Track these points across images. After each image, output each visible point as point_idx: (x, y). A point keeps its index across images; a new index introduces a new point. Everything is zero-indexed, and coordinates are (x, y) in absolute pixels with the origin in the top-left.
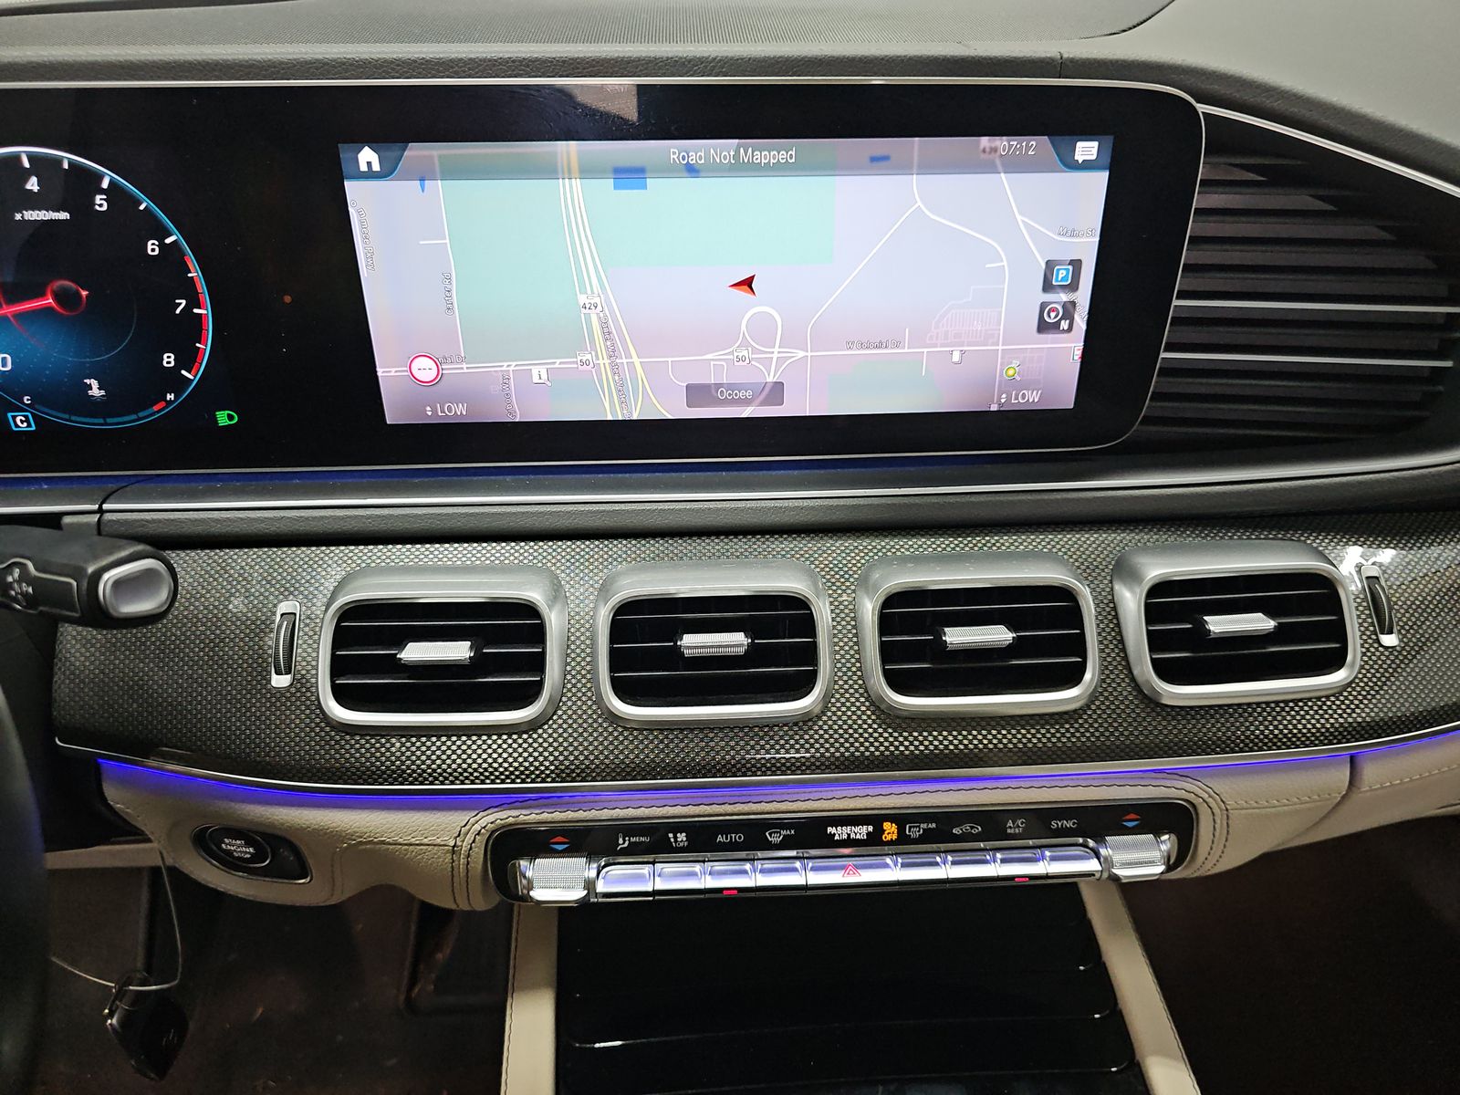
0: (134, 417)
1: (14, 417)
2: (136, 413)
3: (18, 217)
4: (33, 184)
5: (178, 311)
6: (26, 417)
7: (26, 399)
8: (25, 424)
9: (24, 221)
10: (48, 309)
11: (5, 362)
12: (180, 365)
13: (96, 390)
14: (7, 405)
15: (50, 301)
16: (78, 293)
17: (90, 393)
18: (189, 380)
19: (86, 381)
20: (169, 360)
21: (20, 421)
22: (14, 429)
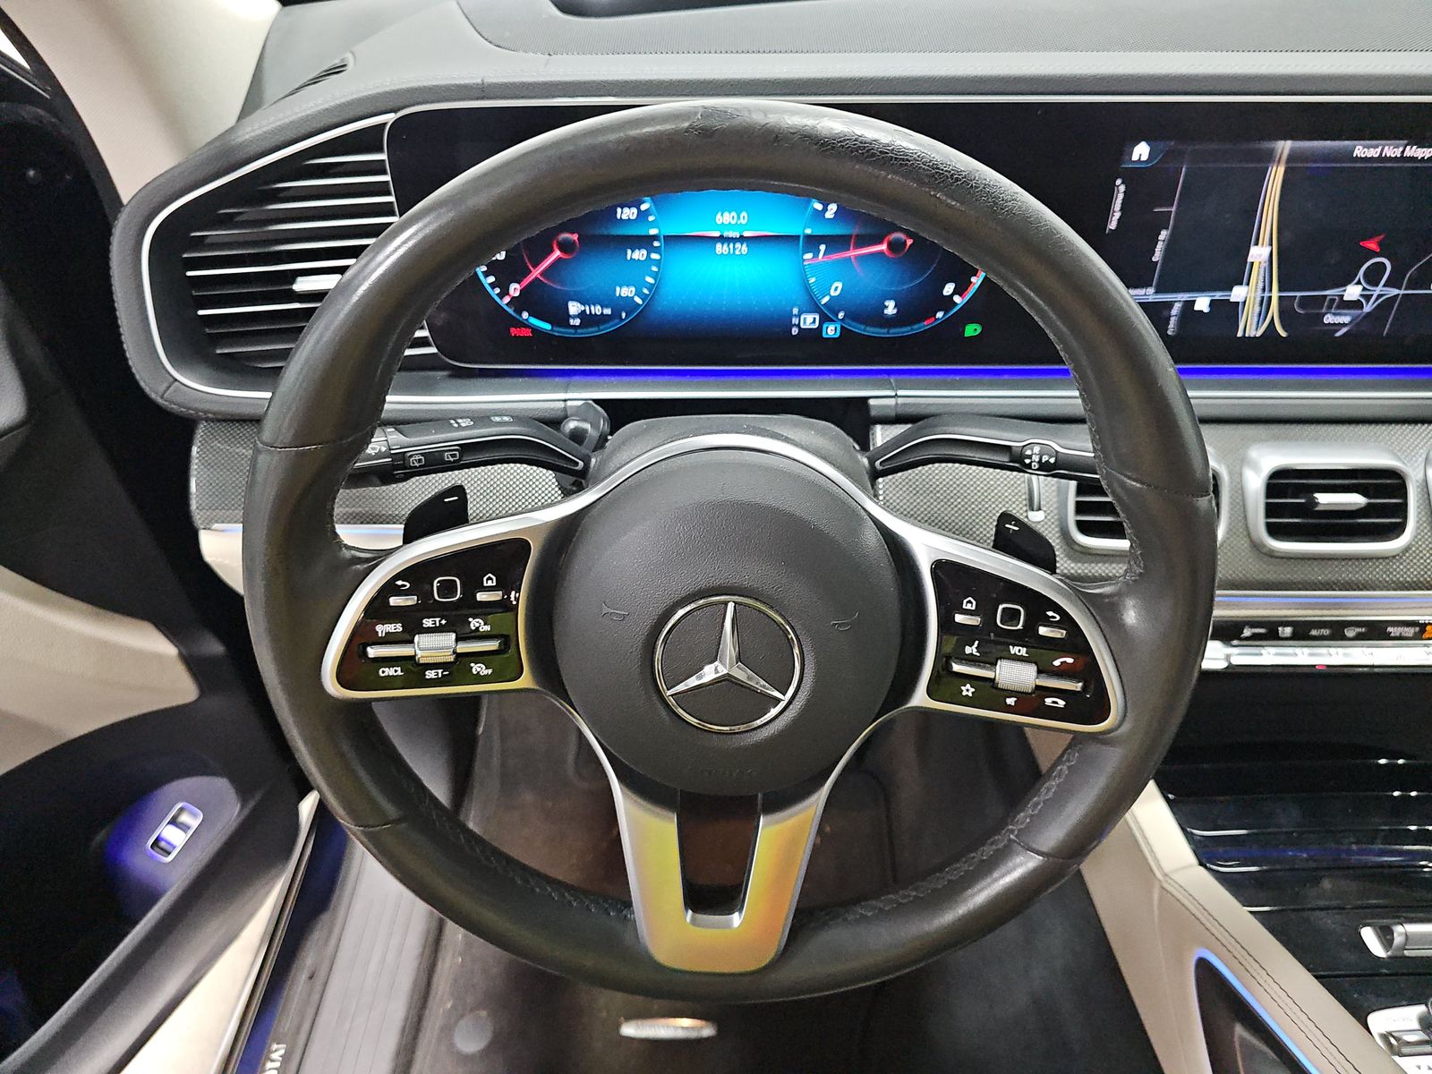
0: (909, 328)
1: (827, 327)
2: (912, 325)
6: (836, 327)
7: (841, 315)
8: (833, 332)
10: (881, 253)
11: (836, 289)
12: (955, 293)
13: (891, 308)
14: (825, 319)
15: (884, 247)
16: (905, 241)
17: (886, 312)
18: (956, 304)
19: (886, 303)
20: (949, 289)
21: (831, 331)
22: (824, 335)
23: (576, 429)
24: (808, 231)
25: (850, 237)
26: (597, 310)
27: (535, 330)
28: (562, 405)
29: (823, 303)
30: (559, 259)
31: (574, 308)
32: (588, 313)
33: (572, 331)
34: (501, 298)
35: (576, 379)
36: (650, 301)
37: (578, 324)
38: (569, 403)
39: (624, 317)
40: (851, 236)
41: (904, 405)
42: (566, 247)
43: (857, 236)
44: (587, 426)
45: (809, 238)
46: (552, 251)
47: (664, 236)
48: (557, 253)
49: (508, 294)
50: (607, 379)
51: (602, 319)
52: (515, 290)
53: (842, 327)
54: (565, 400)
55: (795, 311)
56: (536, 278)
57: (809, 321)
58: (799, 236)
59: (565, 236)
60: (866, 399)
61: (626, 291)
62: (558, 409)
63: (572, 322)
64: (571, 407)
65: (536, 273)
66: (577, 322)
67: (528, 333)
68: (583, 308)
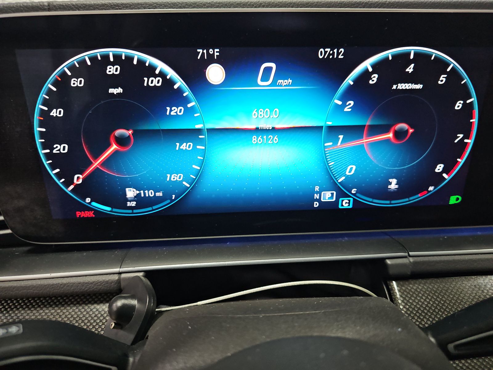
0: (407, 199)
1: (343, 201)
2: (408, 197)
3: (394, 87)
4: (410, 69)
5: (456, 141)
6: (349, 200)
7: (354, 191)
8: (347, 204)
9: (397, 90)
10: (388, 140)
11: (351, 170)
12: (444, 171)
13: (393, 185)
14: (341, 194)
15: (391, 135)
16: (407, 131)
17: (389, 187)
18: (445, 179)
19: (390, 180)
20: (439, 168)
21: (345, 204)
22: (340, 207)
23: (124, 307)
24: (330, 123)
25: (363, 127)
26: (150, 193)
27: (97, 212)
28: (116, 277)
29: (339, 181)
30: (116, 152)
31: (131, 193)
32: (143, 195)
33: (130, 211)
34: (67, 187)
35: (133, 251)
36: (195, 184)
37: (134, 205)
38: (123, 276)
39: (173, 198)
40: (365, 126)
41: (415, 263)
42: (122, 141)
43: (370, 126)
44: (134, 302)
45: (331, 129)
46: (109, 145)
47: (207, 129)
48: (114, 147)
49: (72, 183)
50: (159, 249)
51: (155, 201)
52: (78, 179)
53: (354, 199)
54: (120, 273)
55: (317, 189)
56: (97, 169)
57: (327, 196)
58: (322, 127)
59: (119, 132)
60: (383, 260)
61: (175, 178)
62: (112, 282)
63: (129, 204)
64: (125, 279)
65: (96, 164)
66: (133, 204)
67: (91, 214)
68: (138, 192)
